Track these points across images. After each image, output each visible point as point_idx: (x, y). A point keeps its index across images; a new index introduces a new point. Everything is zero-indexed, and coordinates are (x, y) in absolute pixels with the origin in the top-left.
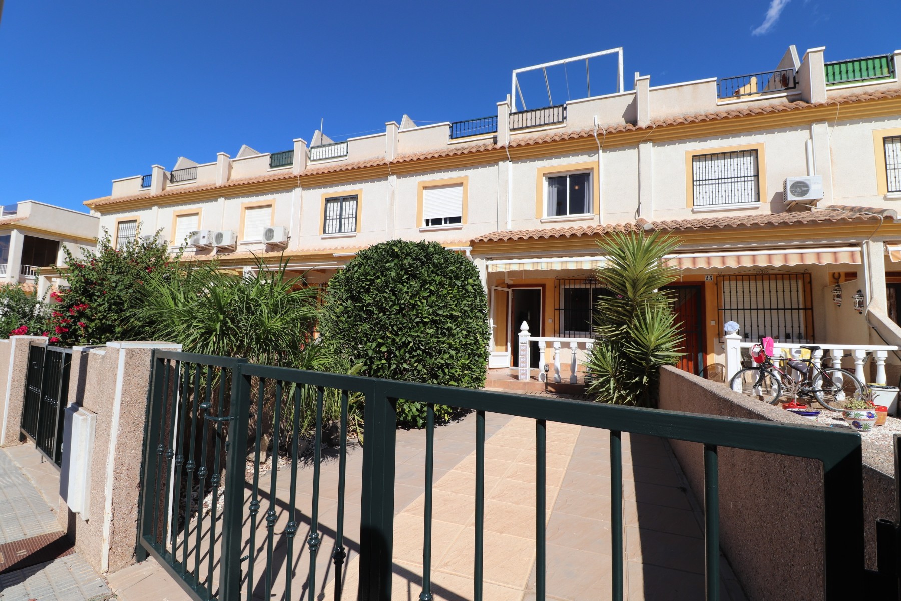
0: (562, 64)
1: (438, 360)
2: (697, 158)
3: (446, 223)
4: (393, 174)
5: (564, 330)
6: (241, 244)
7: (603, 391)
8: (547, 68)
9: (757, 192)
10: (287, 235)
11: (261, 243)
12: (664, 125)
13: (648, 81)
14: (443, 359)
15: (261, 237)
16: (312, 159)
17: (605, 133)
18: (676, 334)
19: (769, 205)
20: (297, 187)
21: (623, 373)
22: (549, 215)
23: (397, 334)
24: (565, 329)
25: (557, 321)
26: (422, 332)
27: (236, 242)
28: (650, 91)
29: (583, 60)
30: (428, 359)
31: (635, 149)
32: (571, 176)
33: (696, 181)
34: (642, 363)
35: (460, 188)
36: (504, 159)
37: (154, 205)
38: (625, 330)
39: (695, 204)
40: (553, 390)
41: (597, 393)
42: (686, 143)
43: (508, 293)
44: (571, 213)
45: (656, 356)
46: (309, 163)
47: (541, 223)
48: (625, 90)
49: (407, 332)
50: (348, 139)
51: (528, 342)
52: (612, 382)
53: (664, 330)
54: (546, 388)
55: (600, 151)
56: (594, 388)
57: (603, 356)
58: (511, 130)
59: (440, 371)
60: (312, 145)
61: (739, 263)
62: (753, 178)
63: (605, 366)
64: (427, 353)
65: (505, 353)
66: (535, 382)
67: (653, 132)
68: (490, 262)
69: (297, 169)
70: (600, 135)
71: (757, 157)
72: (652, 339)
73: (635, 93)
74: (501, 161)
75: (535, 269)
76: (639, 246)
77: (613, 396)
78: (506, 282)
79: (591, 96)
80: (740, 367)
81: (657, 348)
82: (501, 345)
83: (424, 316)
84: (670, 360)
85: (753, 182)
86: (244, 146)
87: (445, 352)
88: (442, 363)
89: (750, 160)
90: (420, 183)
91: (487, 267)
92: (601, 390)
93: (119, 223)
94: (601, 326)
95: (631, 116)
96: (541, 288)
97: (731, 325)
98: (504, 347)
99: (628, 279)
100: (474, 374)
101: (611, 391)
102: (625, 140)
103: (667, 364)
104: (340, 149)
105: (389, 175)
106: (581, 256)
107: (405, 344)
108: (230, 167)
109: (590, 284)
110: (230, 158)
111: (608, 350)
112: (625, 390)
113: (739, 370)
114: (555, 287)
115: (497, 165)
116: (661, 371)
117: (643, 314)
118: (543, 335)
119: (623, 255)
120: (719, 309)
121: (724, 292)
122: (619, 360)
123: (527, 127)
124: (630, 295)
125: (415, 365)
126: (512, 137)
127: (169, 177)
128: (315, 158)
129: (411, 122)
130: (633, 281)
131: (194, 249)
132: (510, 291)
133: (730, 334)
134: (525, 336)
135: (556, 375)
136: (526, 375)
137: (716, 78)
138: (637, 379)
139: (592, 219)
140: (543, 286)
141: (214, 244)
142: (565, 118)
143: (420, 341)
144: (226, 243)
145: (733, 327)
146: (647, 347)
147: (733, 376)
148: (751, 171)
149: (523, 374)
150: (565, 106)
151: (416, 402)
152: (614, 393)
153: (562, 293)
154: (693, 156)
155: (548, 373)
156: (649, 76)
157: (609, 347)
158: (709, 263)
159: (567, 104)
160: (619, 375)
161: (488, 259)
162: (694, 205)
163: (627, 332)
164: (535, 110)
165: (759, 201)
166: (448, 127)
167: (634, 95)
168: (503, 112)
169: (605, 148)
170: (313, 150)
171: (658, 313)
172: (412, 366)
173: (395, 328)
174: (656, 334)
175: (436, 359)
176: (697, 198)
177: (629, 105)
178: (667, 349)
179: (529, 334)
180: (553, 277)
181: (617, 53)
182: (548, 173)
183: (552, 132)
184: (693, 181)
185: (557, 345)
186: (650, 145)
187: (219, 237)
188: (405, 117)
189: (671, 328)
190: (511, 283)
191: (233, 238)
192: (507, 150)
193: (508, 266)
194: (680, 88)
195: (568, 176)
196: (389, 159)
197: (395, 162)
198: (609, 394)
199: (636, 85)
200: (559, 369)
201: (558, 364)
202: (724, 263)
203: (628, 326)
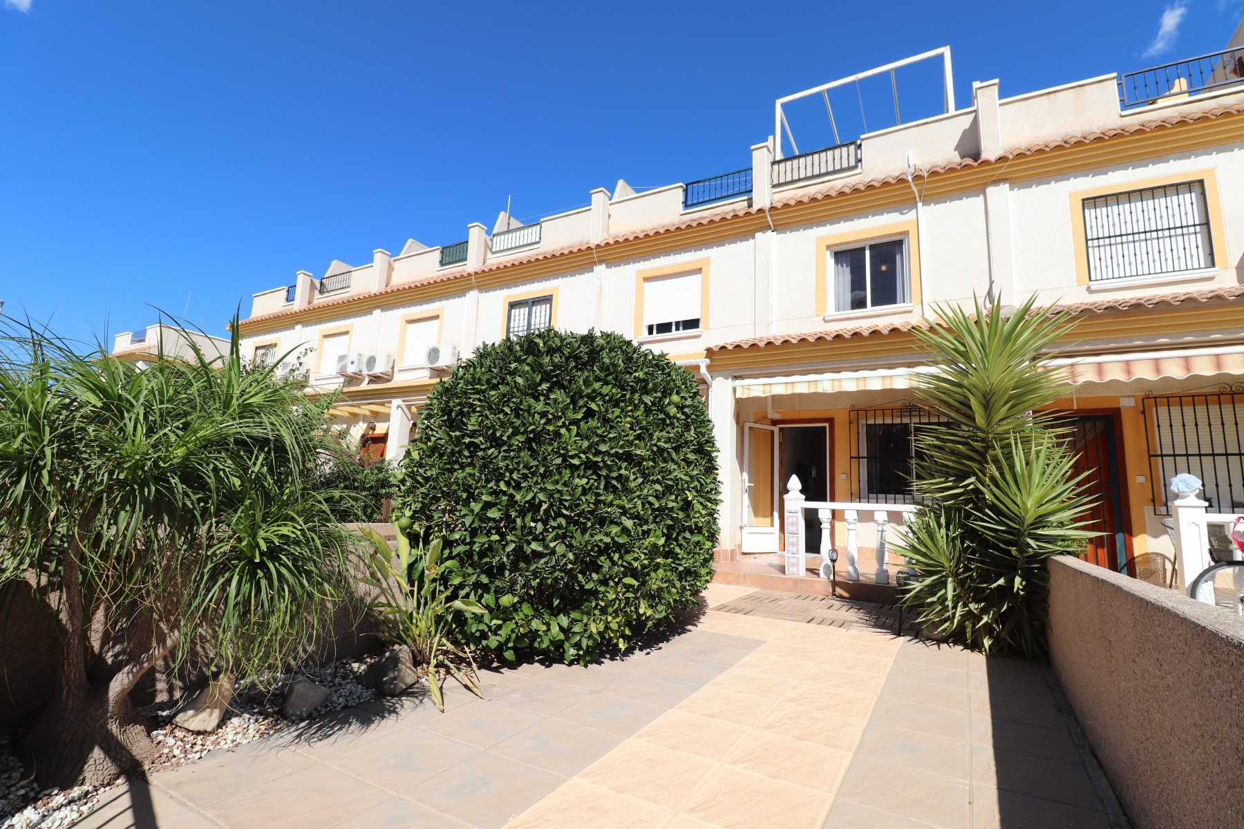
0: (853, 83)
1: (597, 538)
2: (1091, 202)
3: (677, 329)
4: (601, 262)
5: (869, 493)
6: (399, 371)
7: (933, 603)
8: (829, 91)
9: (1208, 252)
10: (456, 355)
11: (423, 368)
12: (1028, 153)
13: (996, 88)
14: (607, 534)
15: (423, 360)
16: (494, 250)
17: (926, 175)
18: (1078, 495)
19: (1235, 270)
20: (471, 289)
21: (971, 570)
22: (838, 309)
23: (518, 487)
24: (871, 491)
25: (855, 478)
26: (565, 484)
27: (393, 368)
28: (1001, 105)
29: (887, 73)
30: (578, 535)
31: (978, 196)
32: (872, 247)
33: (1092, 239)
34: (1010, 551)
35: (698, 277)
36: (764, 228)
37: (297, 323)
38: (972, 487)
39: (1093, 278)
40: (845, 594)
41: (922, 605)
42: (1069, 179)
43: (772, 432)
44: (874, 304)
45: (1038, 538)
46: (490, 256)
47: (826, 321)
48: (957, 108)
49: (536, 483)
50: (542, 220)
51: (800, 511)
52: (950, 586)
53: (1053, 487)
54: (834, 590)
55: (920, 204)
56: (916, 596)
57: (931, 536)
58: (774, 186)
59: (602, 558)
60: (495, 232)
61: (1188, 370)
62: (1198, 228)
63: (935, 555)
64: (576, 523)
65: (770, 530)
66: (813, 577)
67: (1009, 166)
68: (738, 382)
69: (472, 264)
70: (917, 178)
71: (1203, 193)
72: (1030, 504)
73: (975, 111)
74: (759, 232)
75: (812, 390)
76: (993, 331)
77: (954, 614)
78: (770, 416)
79: (902, 123)
80: (1207, 561)
81: (1040, 521)
82: (765, 516)
83: (570, 454)
84: (1068, 546)
85: (1199, 236)
86: (410, 240)
87: (612, 522)
88: (606, 543)
89: (1188, 200)
90: (638, 272)
91: (734, 390)
92: (929, 600)
93: (257, 348)
94: (925, 479)
95: (970, 146)
96: (827, 425)
97: (1184, 481)
98: (769, 519)
99: (974, 390)
100: (680, 565)
101: (949, 603)
102: (961, 183)
103: (1062, 553)
104: (531, 234)
105: (595, 263)
106: (891, 367)
107: (533, 506)
108: (391, 269)
109: (910, 416)
110: (391, 256)
111: (940, 526)
112: (977, 601)
113: (1206, 567)
114: (850, 423)
115: (753, 237)
116: (1050, 566)
117: (1009, 457)
118: (833, 500)
119: (962, 348)
120: (1150, 456)
121: (1159, 426)
122: (963, 543)
123: (799, 180)
124: (980, 420)
125: (552, 545)
126: (777, 197)
127: (318, 286)
128: (498, 249)
129: (629, 189)
130: (985, 397)
131: (342, 380)
132: (776, 429)
133: (1183, 497)
134: (795, 500)
135: (850, 569)
136: (798, 566)
137: (1115, 74)
138: (1001, 581)
139: (910, 312)
140: (831, 421)
141: (365, 372)
142: (860, 161)
143: (561, 501)
144: (379, 369)
145: (1188, 486)
146: (1019, 519)
147: (1194, 578)
148: (1194, 217)
149: (794, 565)
150: (859, 142)
151: (562, 615)
152: (955, 607)
153: (863, 431)
154: (1084, 200)
155: (836, 564)
156: (997, 81)
157: (943, 520)
158: (1129, 372)
159: (862, 140)
160: (964, 572)
161: (736, 378)
162: (1090, 280)
163: (977, 491)
164: (812, 154)
165: (1213, 265)
166: (681, 190)
167: (973, 115)
168: (761, 159)
169: (927, 200)
170: (495, 238)
171: (1038, 453)
172: (546, 547)
173: (515, 476)
174: (1036, 494)
175: (592, 535)
176: (1095, 268)
177: (965, 131)
178: (1061, 525)
179: (804, 497)
180: (846, 405)
181: (941, 56)
182: (835, 245)
183: (839, 183)
184: (1087, 240)
185: (851, 515)
186: (1005, 187)
187: (371, 361)
188: (621, 183)
189: (1067, 481)
190: (777, 417)
191: (388, 362)
192: (767, 214)
193: (767, 388)
194: (1052, 95)
195: (867, 248)
196: (594, 242)
197: (603, 244)
198: (945, 609)
199: (976, 98)
200: (856, 558)
201: (853, 551)
202: (1158, 371)
203: (978, 479)
